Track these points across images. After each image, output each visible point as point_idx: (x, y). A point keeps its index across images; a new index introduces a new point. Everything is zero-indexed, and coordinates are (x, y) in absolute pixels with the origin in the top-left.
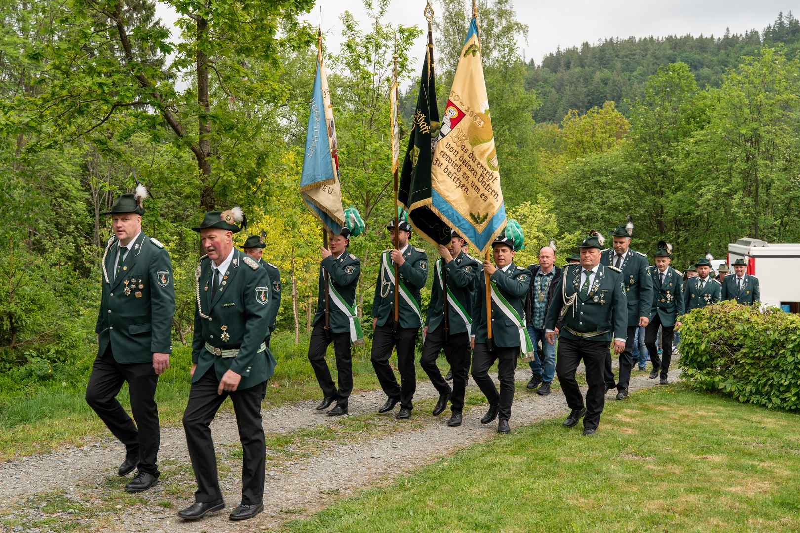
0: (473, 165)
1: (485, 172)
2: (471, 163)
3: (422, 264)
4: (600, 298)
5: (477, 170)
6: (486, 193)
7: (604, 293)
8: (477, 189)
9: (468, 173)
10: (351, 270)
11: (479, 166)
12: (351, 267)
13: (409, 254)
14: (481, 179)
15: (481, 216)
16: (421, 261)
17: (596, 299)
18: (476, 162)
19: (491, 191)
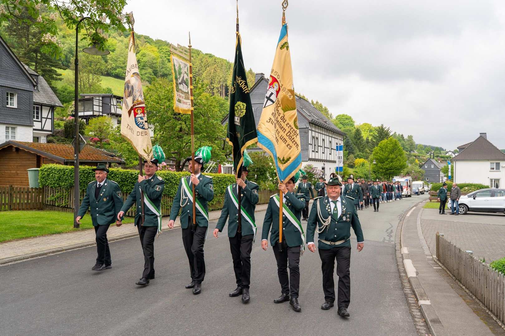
0: (283, 124)
1: (292, 130)
2: (282, 123)
3: (211, 186)
4: (347, 218)
5: (286, 128)
6: (291, 144)
7: (349, 214)
8: (285, 141)
9: (279, 130)
10: (159, 188)
11: (288, 126)
12: (158, 186)
13: (201, 179)
14: (288, 135)
15: (285, 159)
16: (210, 185)
17: (344, 218)
18: (286, 123)
19: (294, 143)
